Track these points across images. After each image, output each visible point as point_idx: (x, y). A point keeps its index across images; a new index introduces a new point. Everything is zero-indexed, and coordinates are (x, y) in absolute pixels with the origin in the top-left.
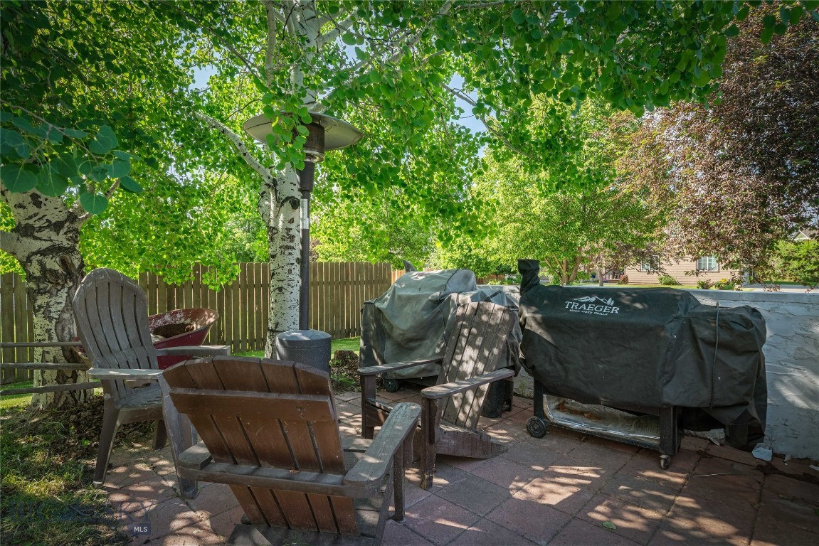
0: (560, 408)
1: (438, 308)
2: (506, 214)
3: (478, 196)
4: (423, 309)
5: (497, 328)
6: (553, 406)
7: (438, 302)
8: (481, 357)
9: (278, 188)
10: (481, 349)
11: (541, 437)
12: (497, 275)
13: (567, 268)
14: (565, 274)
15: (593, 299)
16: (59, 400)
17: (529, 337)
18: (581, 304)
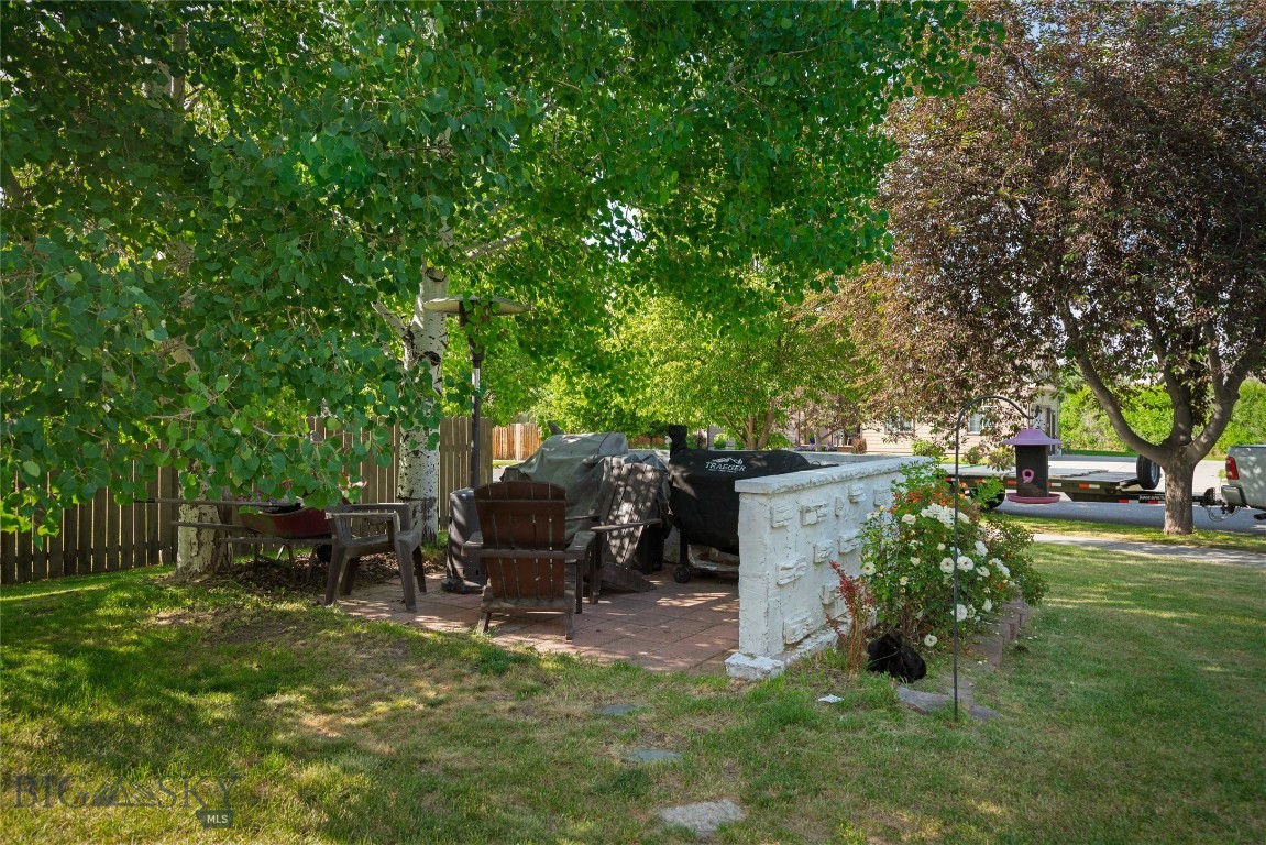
0: (705, 557)
1: (591, 472)
2: (664, 348)
3: (629, 347)
4: (576, 473)
5: (648, 484)
6: (697, 555)
7: (592, 465)
8: (637, 511)
9: (415, 341)
10: (636, 503)
11: (685, 582)
12: (651, 438)
13: (754, 428)
14: (751, 436)
15: (727, 460)
16: (216, 561)
17: (676, 493)
18: (718, 464)
